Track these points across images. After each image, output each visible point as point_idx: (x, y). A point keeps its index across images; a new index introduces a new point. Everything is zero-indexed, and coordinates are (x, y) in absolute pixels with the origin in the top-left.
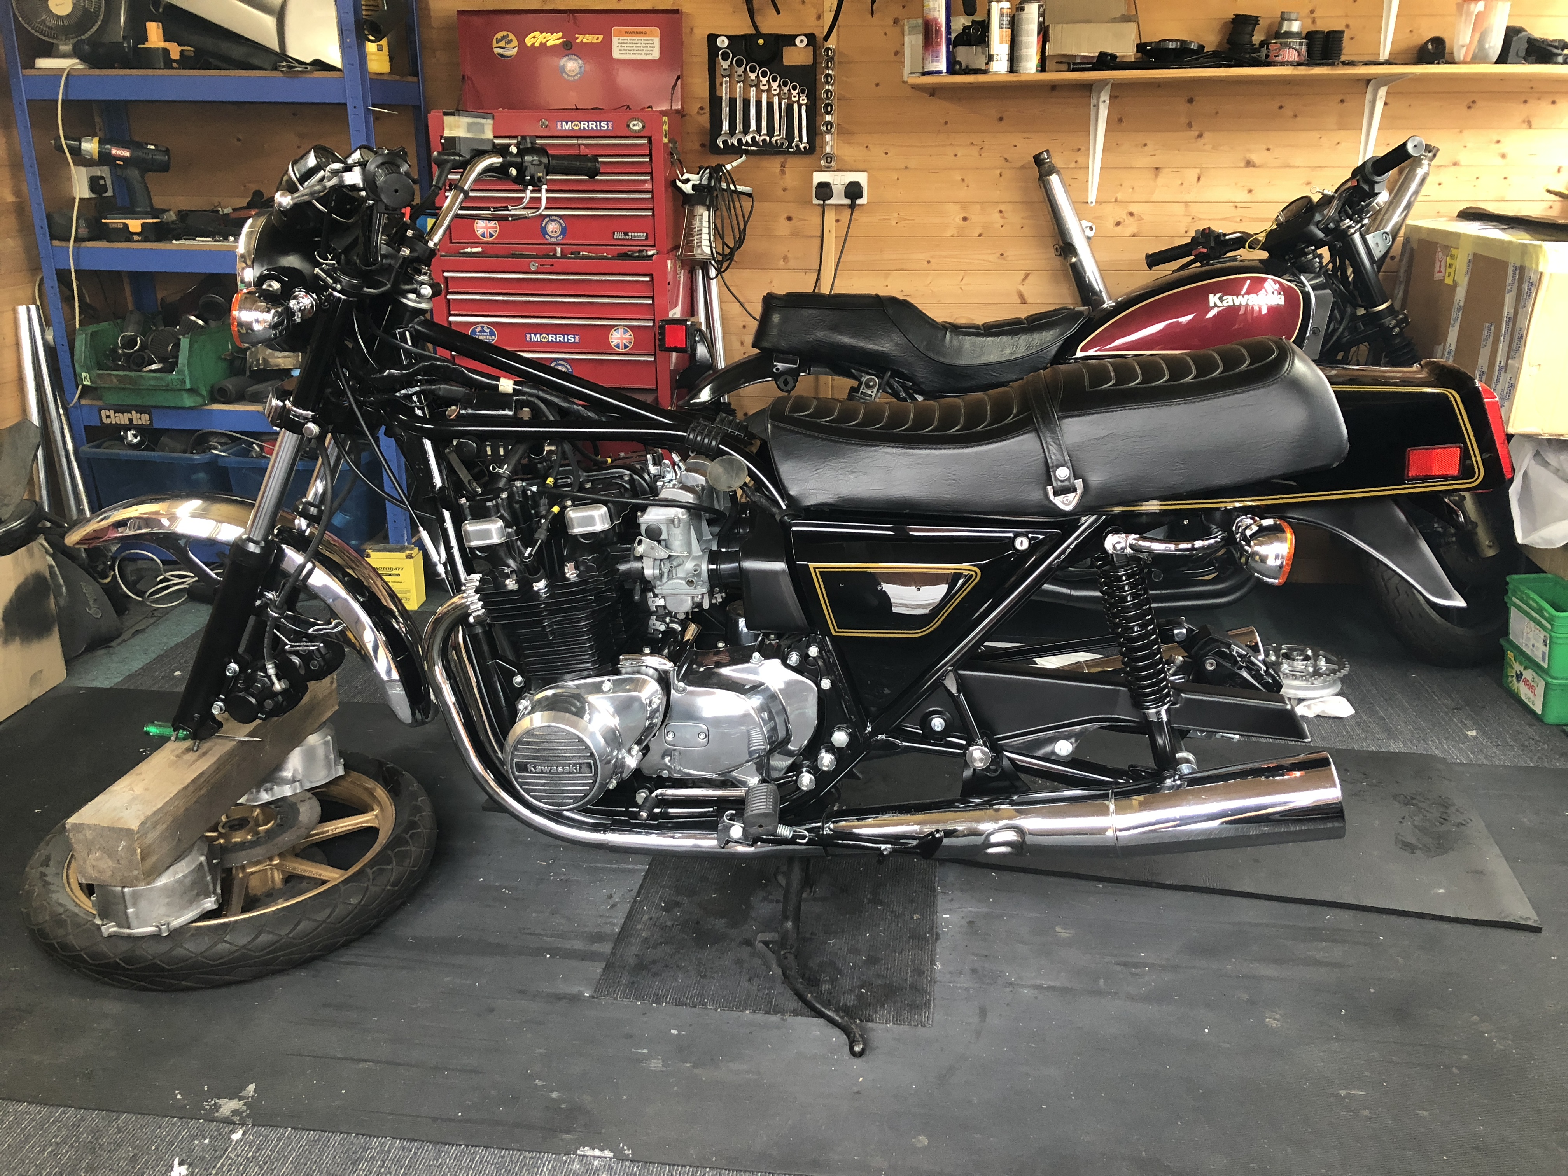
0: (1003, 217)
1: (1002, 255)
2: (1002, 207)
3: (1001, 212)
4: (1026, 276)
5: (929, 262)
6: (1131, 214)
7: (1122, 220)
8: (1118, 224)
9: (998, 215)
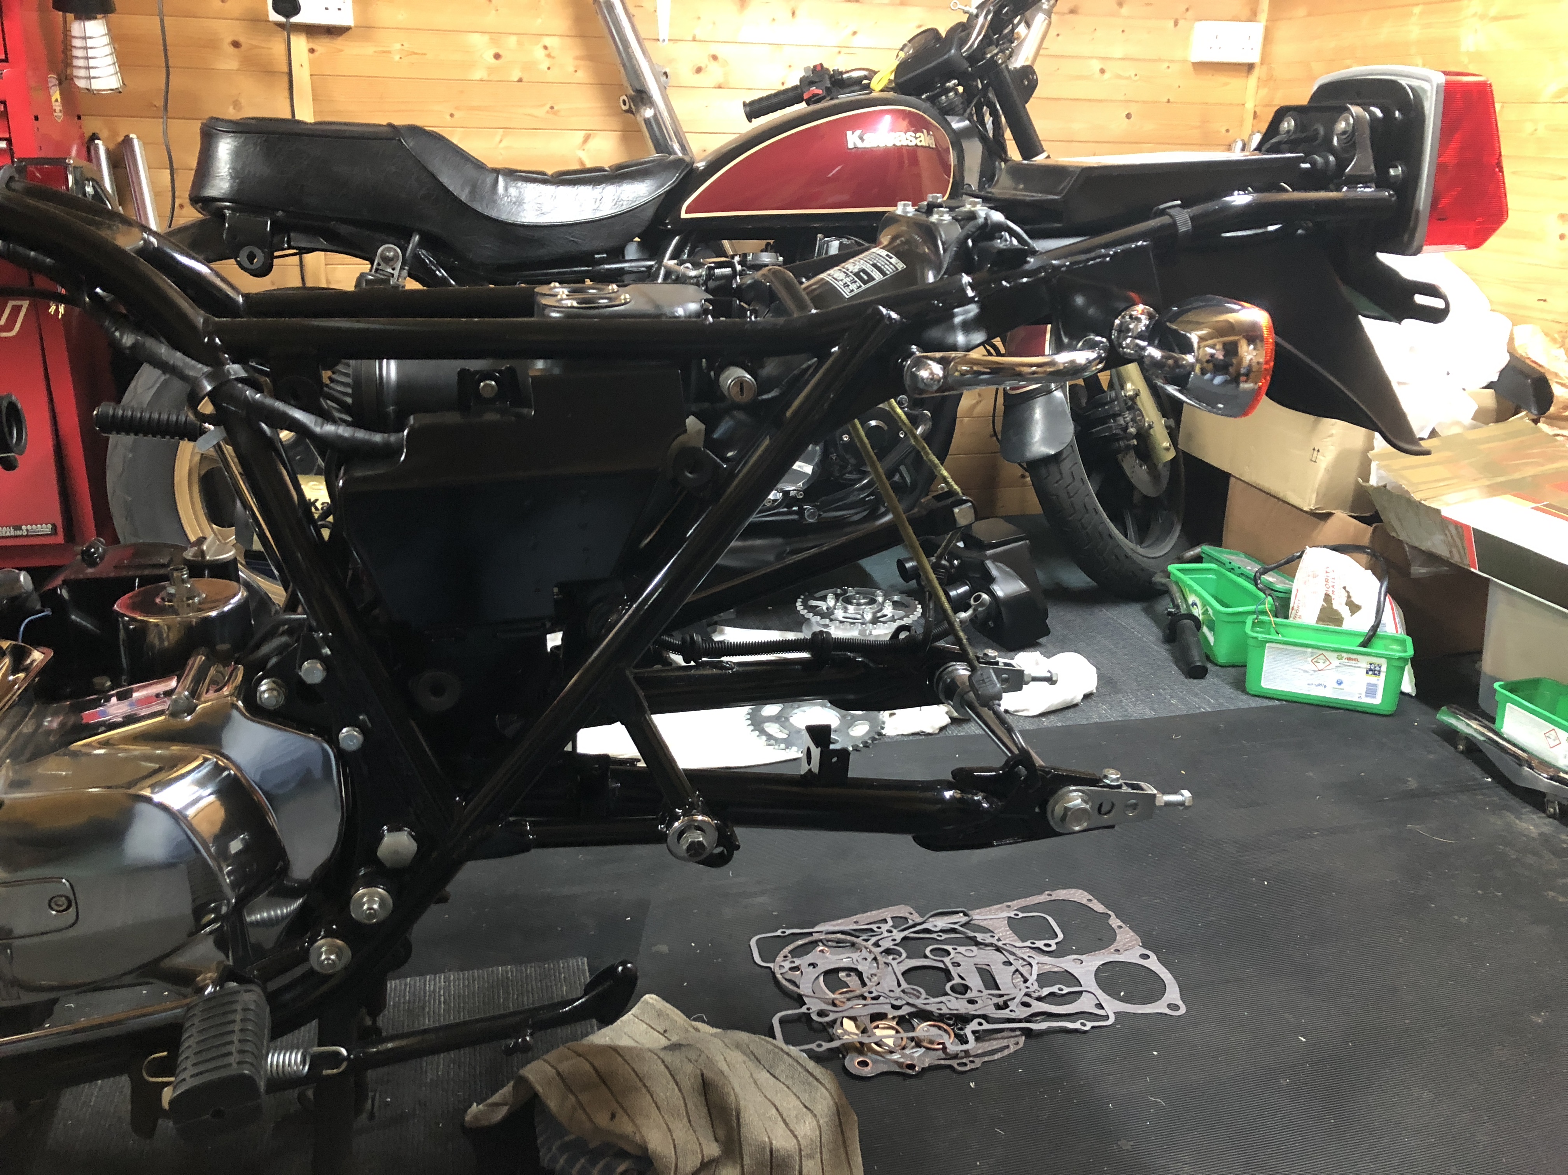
0: (549, 56)
1: (552, 108)
2: (548, 41)
3: (546, 48)
4: (586, 139)
5: (452, 115)
6: (715, 58)
7: (703, 66)
8: (699, 70)
9: (543, 52)
